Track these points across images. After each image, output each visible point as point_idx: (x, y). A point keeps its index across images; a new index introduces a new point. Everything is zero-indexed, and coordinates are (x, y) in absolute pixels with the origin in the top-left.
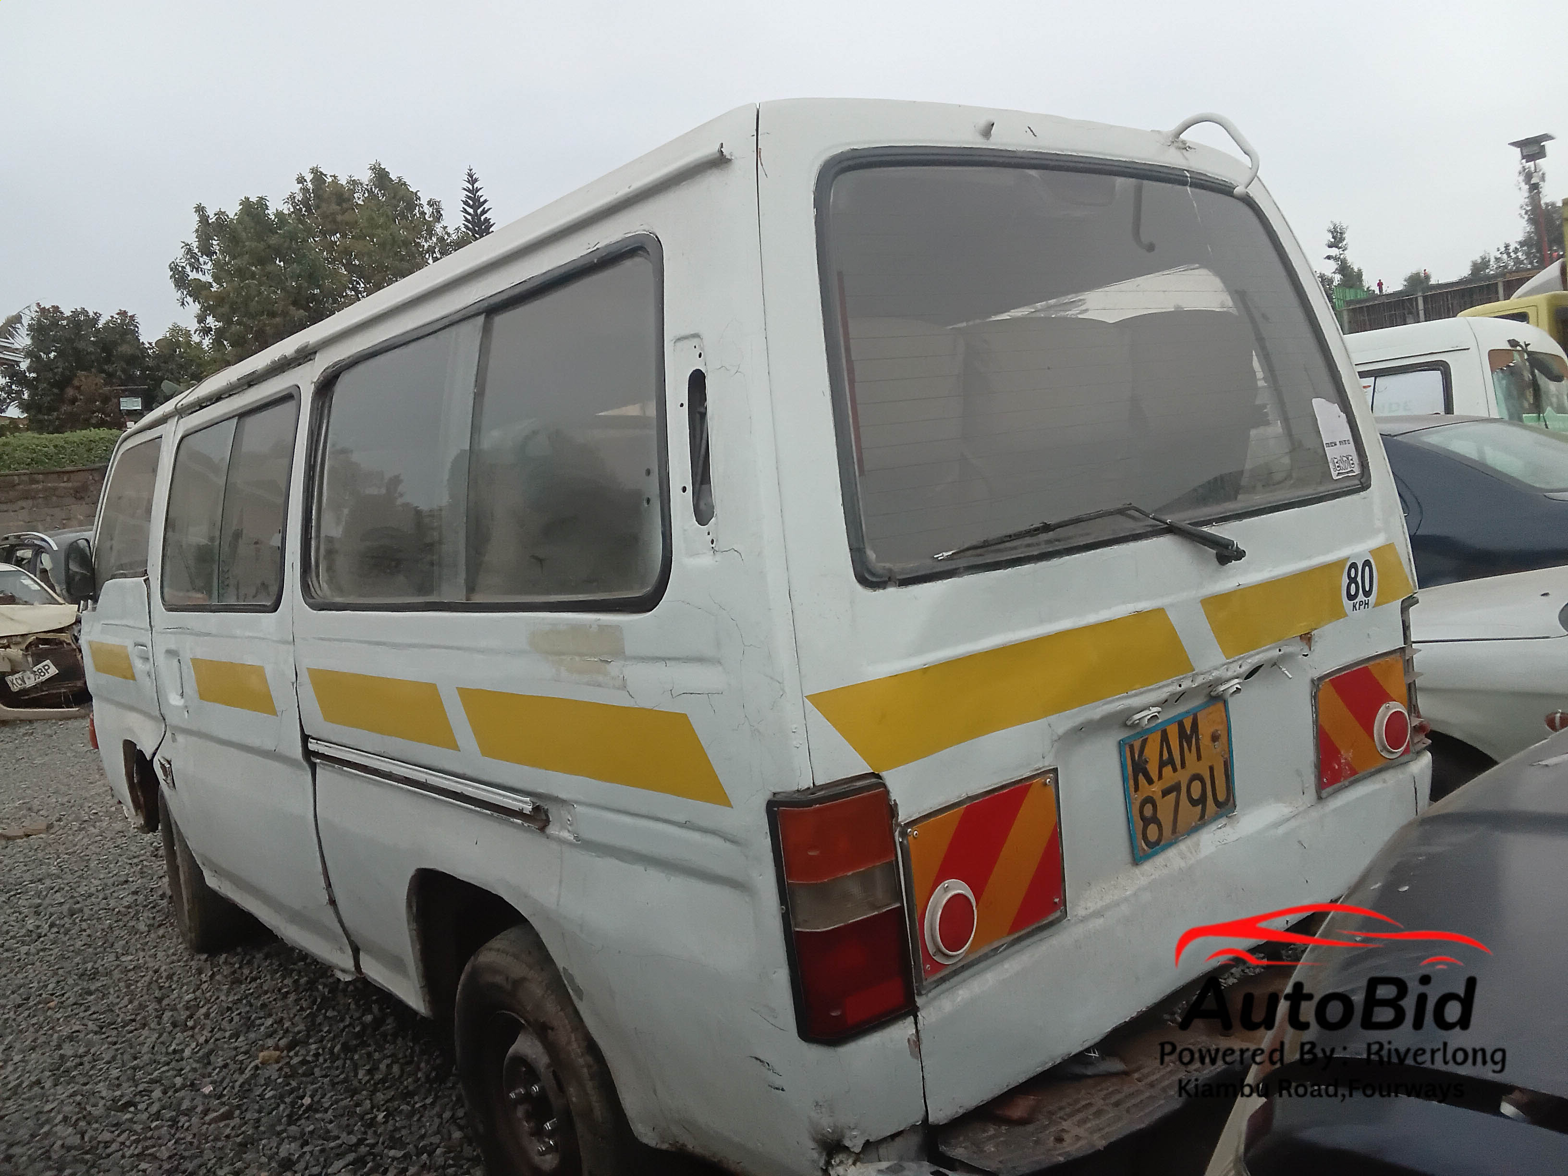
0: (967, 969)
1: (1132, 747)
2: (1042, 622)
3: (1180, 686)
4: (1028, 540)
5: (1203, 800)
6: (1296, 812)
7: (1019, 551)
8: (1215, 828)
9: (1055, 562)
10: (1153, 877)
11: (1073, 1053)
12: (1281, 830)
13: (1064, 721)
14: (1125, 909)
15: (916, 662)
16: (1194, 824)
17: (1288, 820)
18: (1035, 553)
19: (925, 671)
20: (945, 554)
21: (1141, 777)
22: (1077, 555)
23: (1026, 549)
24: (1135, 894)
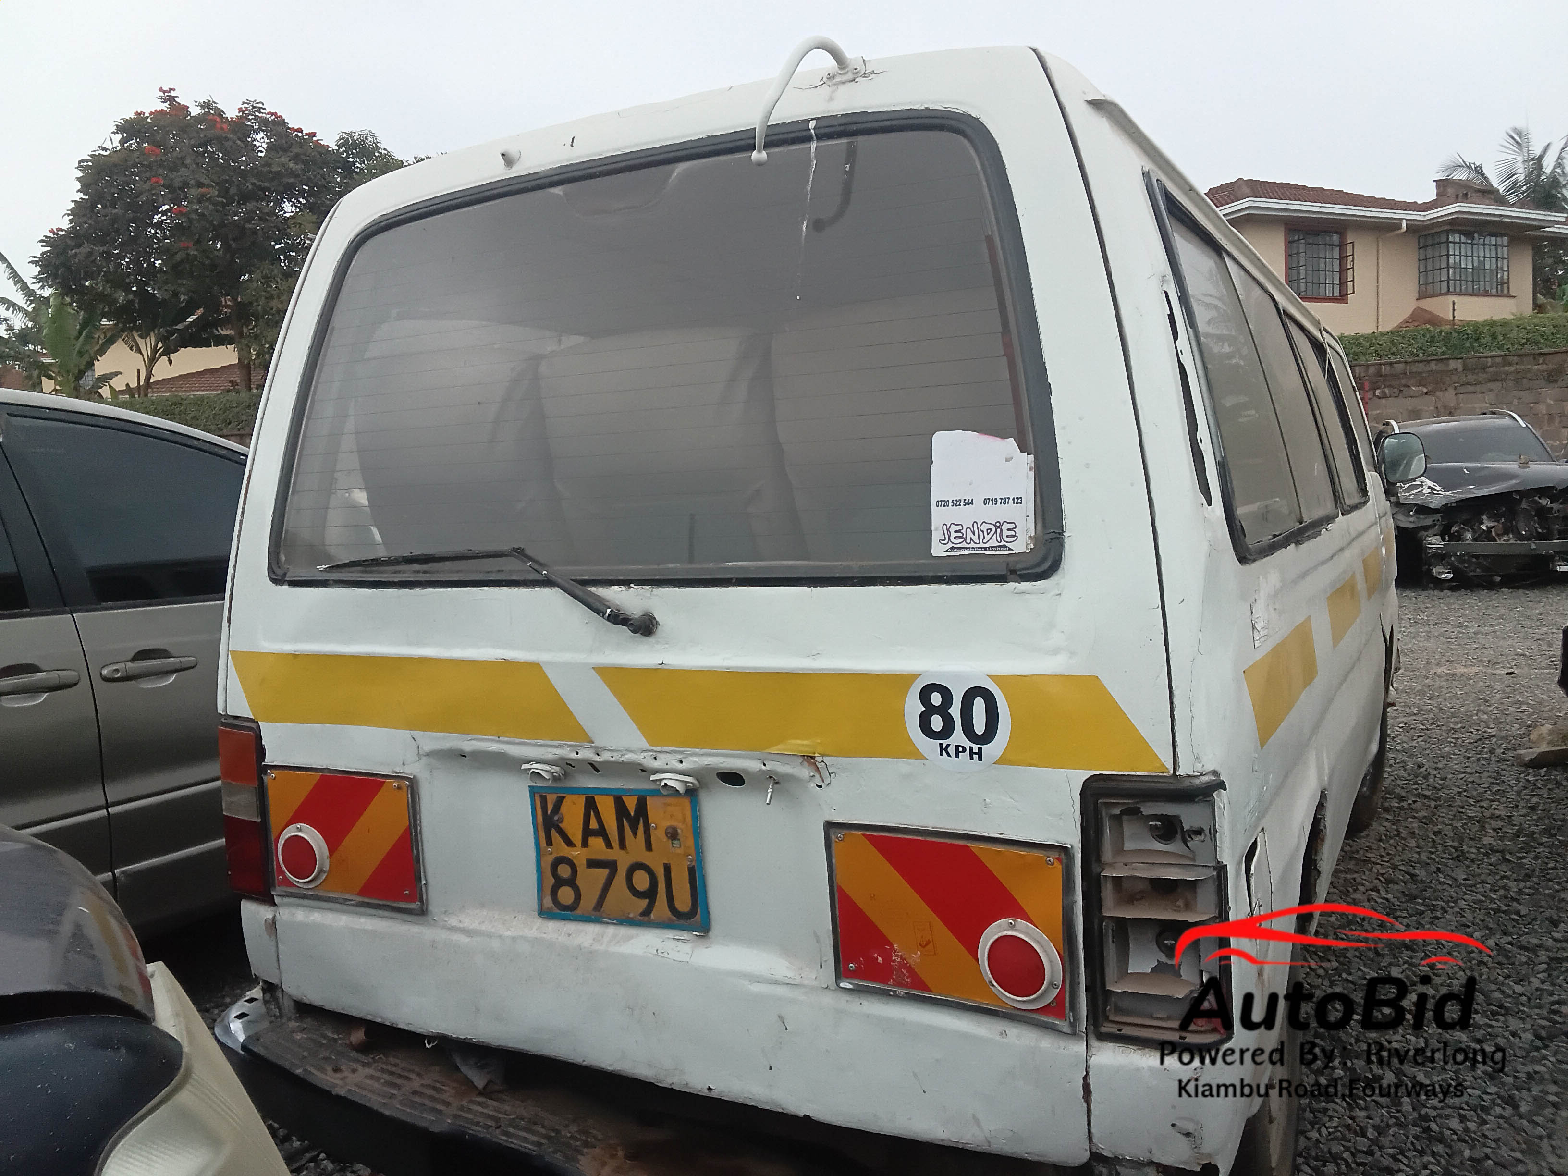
0: (314, 900)
1: (544, 800)
2: (410, 644)
3: (577, 753)
4: (417, 567)
5: (651, 894)
6: (797, 982)
7: (406, 575)
8: (671, 936)
9: (417, 591)
10: (544, 936)
11: (399, 1026)
12: (756, 988)
13: (433, 741)
14: (495, 944)
15: (289, 648)
16: (631, 915)
17: (776, 983)
18: (396, 580)
19: (295, 656)
20: (324, 567)
21: (554, 833)
22: (442, 590)
23: (412, 575)
24: (514, 939)
